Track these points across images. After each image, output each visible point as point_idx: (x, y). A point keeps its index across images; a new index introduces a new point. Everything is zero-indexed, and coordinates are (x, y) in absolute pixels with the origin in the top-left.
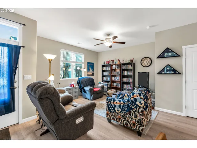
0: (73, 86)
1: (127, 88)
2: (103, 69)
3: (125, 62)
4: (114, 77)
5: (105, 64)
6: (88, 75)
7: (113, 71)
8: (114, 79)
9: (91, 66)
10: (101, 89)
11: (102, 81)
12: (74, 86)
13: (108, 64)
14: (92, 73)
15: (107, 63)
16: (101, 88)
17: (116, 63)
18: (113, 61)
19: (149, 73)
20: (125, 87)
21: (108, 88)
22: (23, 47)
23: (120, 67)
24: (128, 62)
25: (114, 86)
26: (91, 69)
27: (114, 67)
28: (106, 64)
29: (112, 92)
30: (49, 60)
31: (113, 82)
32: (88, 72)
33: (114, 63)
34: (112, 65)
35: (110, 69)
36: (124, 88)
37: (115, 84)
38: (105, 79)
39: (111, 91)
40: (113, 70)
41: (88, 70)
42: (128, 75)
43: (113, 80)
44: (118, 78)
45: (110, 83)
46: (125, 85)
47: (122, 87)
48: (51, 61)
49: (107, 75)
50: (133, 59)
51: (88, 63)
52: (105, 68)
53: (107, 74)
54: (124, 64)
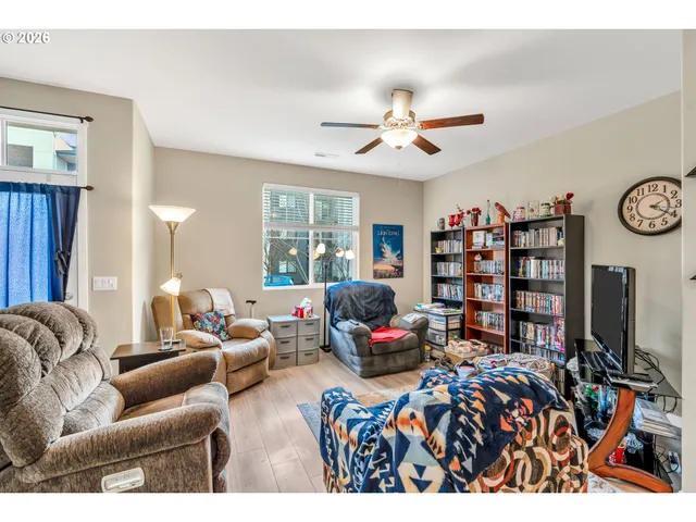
0: (302, 316)
1: (540, 342)
2: (438, 252)
3: (528, 216)
4: (480, 286)
5: (443, 227)
6: (377, 275)
7: (478, 258)
8: (483, 295)
9: (389, 237)
10: (412, 334)
11: (434, 301)
12: (305, 313)
13: (455, 227)
14: (396, 267)
15: (452, 225)
16: (412, 330)
17: (488, 223)
18: (477, 212)
19: (631, 272)
20: (530, 335)
21: (448, 330)
22: (89, 188)
23: (502, 239)
24: (542, 212)
25: (480, 323)
26: (387, 249)
27: (479, 239)
28: (448, 228)
29: (460, 353)
30: (169, 224)
31: (478, 306)
32: (375, 262)
33: (482, 222)
34: (470, 232)
35: (461, 251)
36: (525, 340)
37: (485, 317)
38: (445, 290)
39: (459, 349)
40: (476, 253)
41: (378, 254)
42: (545, 277)
43: (479, 297)
44: (498, 292)
45: (460, 311)
46: (530, 326)
47: (516, 336)
48: (176, 227)
49: (452, 274)
50: (570, 196)
51: (376, 228)
52: (445, 247)
53: (453, 269)
54: (523, 226)
